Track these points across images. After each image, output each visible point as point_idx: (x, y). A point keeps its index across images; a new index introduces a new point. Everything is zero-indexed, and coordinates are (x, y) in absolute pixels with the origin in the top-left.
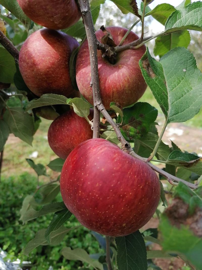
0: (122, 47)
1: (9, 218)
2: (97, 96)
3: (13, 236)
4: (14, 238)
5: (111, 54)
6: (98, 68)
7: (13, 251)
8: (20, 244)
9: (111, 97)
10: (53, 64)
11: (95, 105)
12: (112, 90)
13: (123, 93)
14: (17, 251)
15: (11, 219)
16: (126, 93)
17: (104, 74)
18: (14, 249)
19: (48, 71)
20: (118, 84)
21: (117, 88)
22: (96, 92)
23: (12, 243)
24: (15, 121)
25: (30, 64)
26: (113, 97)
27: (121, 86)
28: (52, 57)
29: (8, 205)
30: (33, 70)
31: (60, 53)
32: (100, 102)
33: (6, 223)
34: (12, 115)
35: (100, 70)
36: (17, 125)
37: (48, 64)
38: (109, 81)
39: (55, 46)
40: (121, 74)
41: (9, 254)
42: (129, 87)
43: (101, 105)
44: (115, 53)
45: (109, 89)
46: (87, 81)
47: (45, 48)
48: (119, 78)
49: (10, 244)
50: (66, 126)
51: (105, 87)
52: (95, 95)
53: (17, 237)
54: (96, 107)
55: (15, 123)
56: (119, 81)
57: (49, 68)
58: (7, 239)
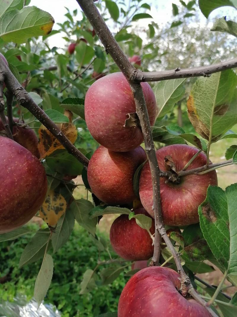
0: (186, 172)
1: (66, 272)
2: (158, 221)
3: (69, 294)
4: (70, 297)
5: (174, 180)
6: (161, 193)
7: (68, 312)
8: (76, 305)
9: (174, 220)
10: (118, 182)
11: (156, 228)
12: (174, 215)
13: (185, 218)
14: (72, 313)
15: (69, 274)
16: (189, 218)
17: (167, 199)
18: (69, 310)
19: (113, 188)
20: (180, 210)
21: (179, 214)
22: (158, 217)
23: (67, 303)
24: (80, 212)
25: (97, 180)
26: (175, 220)
27: (183, 212)
28: (118, 176)
29: (67, 257)
30: (99, 186)
31: (125, 172)
32: (161, 226)
33: (63, 277)
34: (78, 206)
35: (163, 195)
36: (82, 217)
37: (113, 182)
38: (171, 206)
39: (121, 166)
40: (184, 200)
41: (64, 314)
42: (192, 213)
43: (162, 229)
44: (179, 178)
45: (171, 213)
46: (149, 202)
47: (111, 168)
48: (181, 204)
49: (66, 304)
50: (128, 230)
51: (167, 211)
52: (157, 219)
53: (74, 297)
54: (157, 230)
55: (80, 215)
56: (182, 207)
57: (114, 185)
58: (63, 298)
